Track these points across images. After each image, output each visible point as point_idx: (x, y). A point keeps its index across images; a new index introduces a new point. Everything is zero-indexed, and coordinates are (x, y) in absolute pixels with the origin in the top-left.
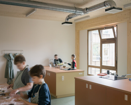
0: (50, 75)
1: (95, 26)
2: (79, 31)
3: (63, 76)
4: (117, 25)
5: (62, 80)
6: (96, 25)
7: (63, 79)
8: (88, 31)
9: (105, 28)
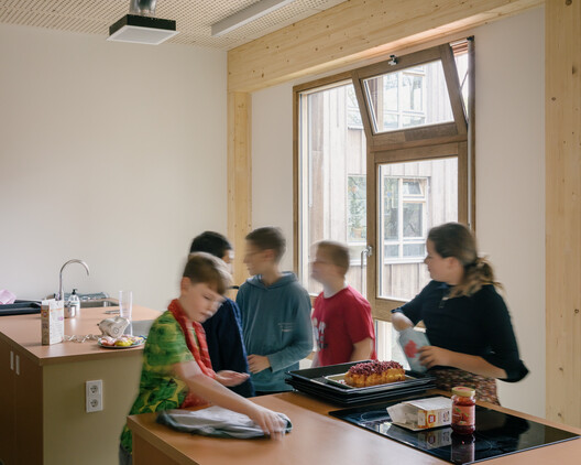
0: (18, 373)
1: (333, 58)
2: (248, 96)
3: (100, 383)
4: (471, 39)
5: (90, 409)
6: (342, 49)
7: (95, 403)
8: (298, 91)
9: (392, 63)
